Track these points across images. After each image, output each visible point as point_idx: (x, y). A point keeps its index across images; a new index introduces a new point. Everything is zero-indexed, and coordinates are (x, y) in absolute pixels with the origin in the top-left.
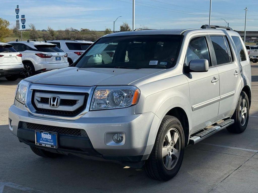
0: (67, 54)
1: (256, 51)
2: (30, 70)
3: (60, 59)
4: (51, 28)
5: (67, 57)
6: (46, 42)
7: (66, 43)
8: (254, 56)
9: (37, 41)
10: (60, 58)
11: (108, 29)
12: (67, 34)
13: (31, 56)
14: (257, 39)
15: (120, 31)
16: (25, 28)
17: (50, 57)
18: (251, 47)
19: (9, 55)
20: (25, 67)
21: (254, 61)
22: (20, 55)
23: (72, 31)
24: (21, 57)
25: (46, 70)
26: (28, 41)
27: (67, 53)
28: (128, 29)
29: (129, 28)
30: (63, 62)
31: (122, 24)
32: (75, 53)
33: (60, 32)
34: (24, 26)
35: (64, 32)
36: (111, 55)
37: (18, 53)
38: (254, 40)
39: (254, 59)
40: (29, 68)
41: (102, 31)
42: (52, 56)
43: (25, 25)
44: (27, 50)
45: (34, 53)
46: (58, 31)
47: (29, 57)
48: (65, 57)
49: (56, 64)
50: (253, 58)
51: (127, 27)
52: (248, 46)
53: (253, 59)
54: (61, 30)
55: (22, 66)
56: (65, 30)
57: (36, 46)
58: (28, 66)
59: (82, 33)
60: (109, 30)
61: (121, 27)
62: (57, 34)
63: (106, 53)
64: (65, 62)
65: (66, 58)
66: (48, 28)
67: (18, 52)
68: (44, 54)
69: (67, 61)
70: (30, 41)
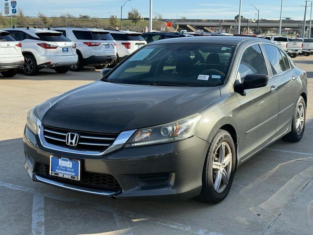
0: (75, 45)
1: (295, 44)
2: (31, 64)
3: (68, 51)
4: (43, 14)
5: (75, 48)
6: (49, 29)
7: (74, 31)
8: (292, 50)
9: (38, 28)
10: (67, 49)
11: (113, 17)
12: (63, 21)
13: (31, 46)
14: (291, 30)
15: (127, 18)
16: (16, 13)
17: (55, 48)
18: (288, 39)
19: (7, 44)
20: (25, 60)
21: (292, 56)
22: (20, 45)
23: (69, 18)
24: (21, 47)
25: (51, 63)
26: (28, 28)
27: (76, 43)
28: (138, 17)
29: (139, 15)
30: (71, 54)
31: (130, 10)
32: (84, 43)
33: (54, 19)
34: (14, 10)
35: (59, 19)
36: (127, 46)
37: (17, 43)
38: (287, 31)
39: (293, 54)
40: (30, 62)
41: (106, 19)
42: (58, 46)
43: (16, 9)
44: (27, 39)
45: (35, 43)
46: (51, 18)
47: (29, 48)
48: (73, 48)
49: (62, 57)
50: (291, 52)
51: (136, 14)
52: (286, 37)
53: (291, 54)
54: (56, 17)
55: (22, 58)
56: (61, 17)
57: (37, 34)
58: (29, 59)
59: (82, 21)
60: (115, 18)
61: (129, 14)
62: (51, 21)
63: (121, 44)
64: (73, 55)
65: (75, 50)
66: (39, 14)
67: (17, 41)
68: (48, 44)
69: (75, 53)
70: (31, 28)
